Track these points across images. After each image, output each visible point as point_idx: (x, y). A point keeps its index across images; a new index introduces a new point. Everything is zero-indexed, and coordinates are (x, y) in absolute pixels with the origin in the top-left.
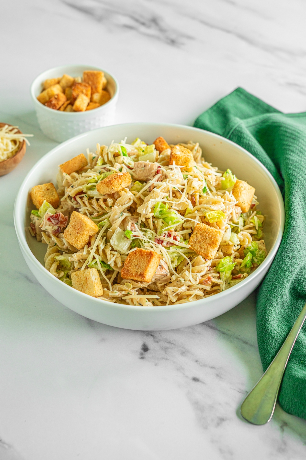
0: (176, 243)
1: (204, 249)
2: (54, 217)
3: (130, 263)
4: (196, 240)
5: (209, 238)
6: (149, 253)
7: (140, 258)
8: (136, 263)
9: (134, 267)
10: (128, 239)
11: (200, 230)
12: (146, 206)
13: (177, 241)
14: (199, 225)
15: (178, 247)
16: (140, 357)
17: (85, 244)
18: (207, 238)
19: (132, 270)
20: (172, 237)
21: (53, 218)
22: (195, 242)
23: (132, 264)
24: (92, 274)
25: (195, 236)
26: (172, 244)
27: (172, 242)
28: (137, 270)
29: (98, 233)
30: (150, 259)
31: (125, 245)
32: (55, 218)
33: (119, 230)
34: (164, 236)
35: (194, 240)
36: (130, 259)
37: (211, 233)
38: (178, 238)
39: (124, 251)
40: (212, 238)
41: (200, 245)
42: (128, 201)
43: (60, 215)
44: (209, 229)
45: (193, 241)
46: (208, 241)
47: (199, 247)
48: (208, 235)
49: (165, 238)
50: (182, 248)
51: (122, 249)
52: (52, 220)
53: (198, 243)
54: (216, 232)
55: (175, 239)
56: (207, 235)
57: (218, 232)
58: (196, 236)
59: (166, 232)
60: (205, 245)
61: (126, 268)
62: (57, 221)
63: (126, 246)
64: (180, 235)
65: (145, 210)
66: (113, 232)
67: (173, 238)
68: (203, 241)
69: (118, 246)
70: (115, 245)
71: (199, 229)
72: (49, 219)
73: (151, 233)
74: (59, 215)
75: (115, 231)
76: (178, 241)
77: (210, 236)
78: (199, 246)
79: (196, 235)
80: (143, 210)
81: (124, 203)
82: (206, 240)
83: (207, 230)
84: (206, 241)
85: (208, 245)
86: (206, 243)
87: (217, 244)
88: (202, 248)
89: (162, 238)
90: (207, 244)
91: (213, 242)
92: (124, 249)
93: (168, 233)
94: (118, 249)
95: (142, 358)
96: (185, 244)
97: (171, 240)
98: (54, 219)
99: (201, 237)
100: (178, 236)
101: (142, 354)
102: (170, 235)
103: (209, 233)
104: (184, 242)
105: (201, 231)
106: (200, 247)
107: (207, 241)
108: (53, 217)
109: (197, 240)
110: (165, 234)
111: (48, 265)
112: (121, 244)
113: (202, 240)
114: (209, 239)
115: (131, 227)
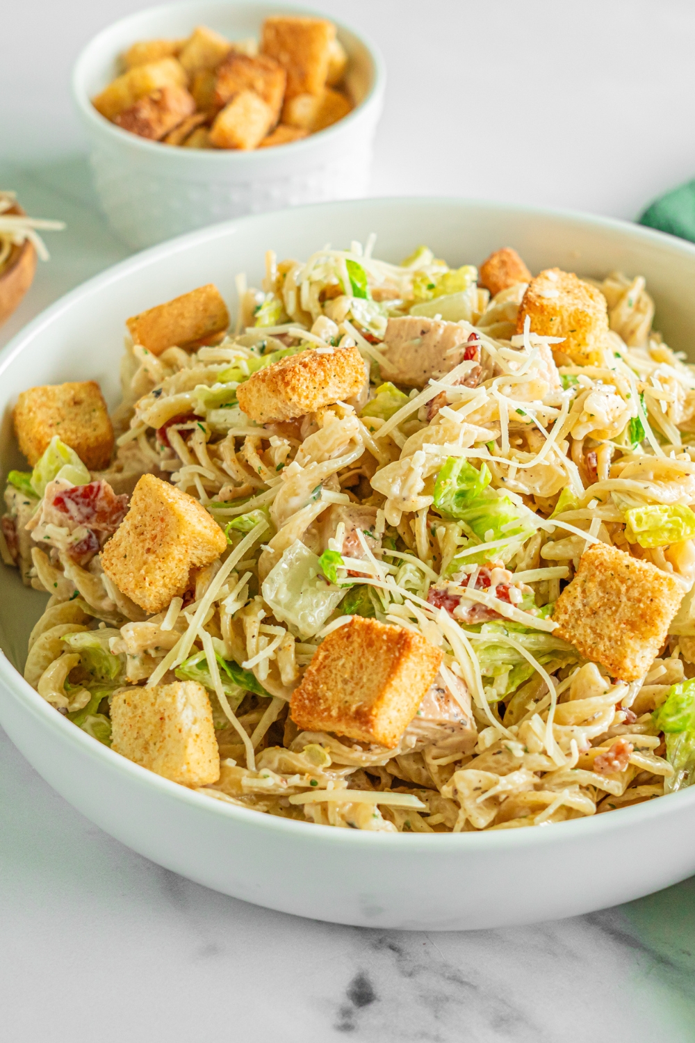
0: (507, 610)
1: (610, 639)
2: (77, 496)
3: (326, 670)
4: (579, 606)
5: (629, 600)
6: (397, 637)
7: (363, 654)
8: (348, 670)
9: (340, 685)
10: (328, 583)
11: (597, 568)
12: (405, 468)
13: (510, 602)
14: (595, 551)
15: (513, 625)
16: (340, 1022)
17: (175, 596)
18: (624, 599)
19: (329, 694)
20: (492, 590)
21: (73, 500)
22: (579, 612)
23: (333, 676)
24: (184, 700)
25: (579, 589)
26: (492, 614)
27: (491, 606)
28: (347, 698)
29: (224, 557)
30: (398, 659)
31: (318, 605)
32: (80, 500)
33: (300, 549)
34: (465, 584)
35: (573, 605)
36: (326, 657)
37: (639, 580)
38: (516, 595)
39: (309, 625)
40: (640, 601)
41: (593, 624)
42: (343, 448)
43: (99, 488)
44: (632, 568)
45: (570, 608)
46: (625, 611)
47: (589, 631)
48: (627, 590)
49: (464, 591)
50: (529, 631)
51: (304, 618)
52: (70, 505)
53: (588, 616)
54: (657, 578)
55: (504, 594)
56: (623, 589)
57: (665, 579)
58: (584, 591)
59: (474, 568)
60: (612, 626)
61: (310, 688)
62: (86, 510)
63: (322, 608)
64: (527, 584)
65: (399, 482)
66: (279, 556)
67: (498, 592)
68: (609, 612)
69: (289, 607)
70: (278, 602)
71: (597, 563)
72: (59, 502)
73: (419, 570)
74: (95, 490)
75: (286, 553)
76: (516, 605)
77: (635, 593)
78: (591, 628)
79: (582, 586)
80: (394, 480)
81: (327, 455)
82: (618, 607)
83: (624, 569)
84: (616, 611)
85: (623, 626)
86: (617, 616)
87: (658, 622)
88: (600, 636)
89: (455, 588)
90: (620, 623)
91: (642, 616)
92: (310, 620)
93: (482, 573)
94: (292, 618)
95: (347, 1028)
96: (538, 617)
97: (489, 597)
98: (77, 503)
99: (601, 594)
100: (517, 586)
101: (346, 1013)
102: (485, 582)
103: (629, 583)
104: (536, 611)
105: (600, 571)
106: (594, 632)
107: (620, 610)
108: (73, 495)
109: (584, 605)
110: (469, 576)
111: (35, 664)
112: (300, 602)
113: (604, 605)
114: (629, 604)
115: (347, 543)
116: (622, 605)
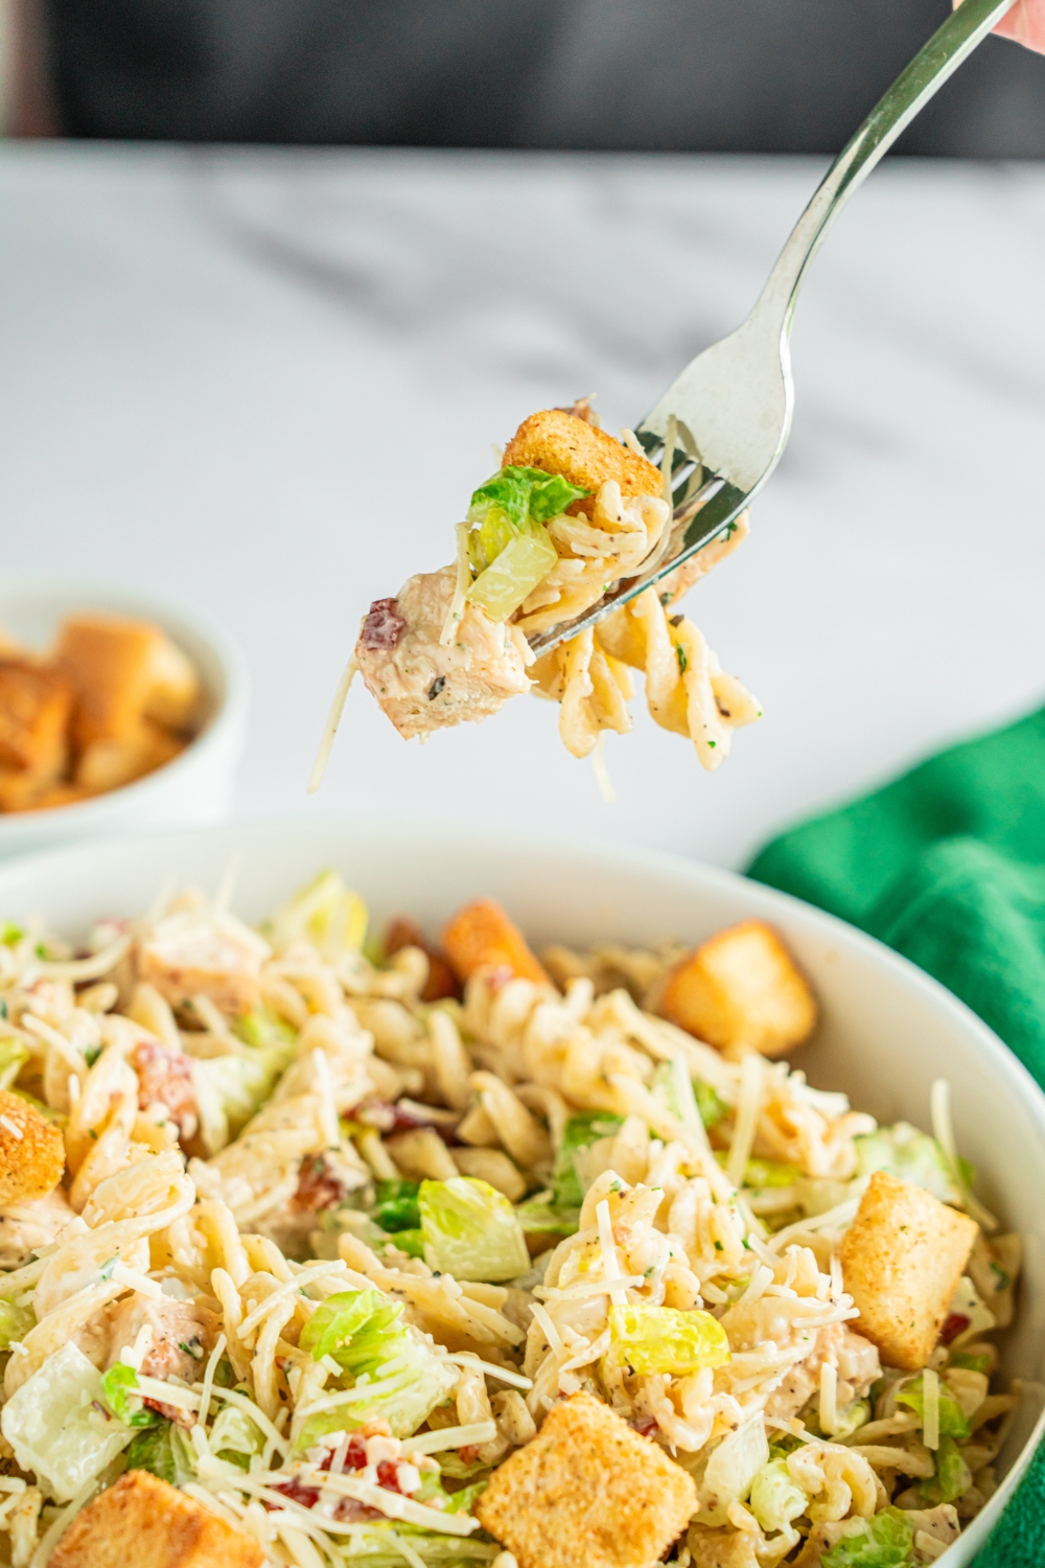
0: (392, 1503)
1: (565, 1552)
4: (530, 1487)
5: (609, 1496)
10: (108, 1417)
11: (572, 1433)
13: (399, 1491)
14: (575, 1407)
15: (405, 1527)
18: (602, 1493)
20: (370, 1473)
22: (527, 1497)
25: (536, 1461)
26: (370, 1512)
27: (368, 1501)
31: (86, 1451)
33: (73, 1357)
34: (326, 1466)
35: (521, 1482)
37: (633, 1470)
38: (409, 1478)
39: (69, 1481)
40: (625, 1502)
41: (545, 1520)
42: (157, 1201)
44: (626, 1447)
45: (514, 1486)
46: (600, 1512)
47: (535, 1530)
48: (610, 1481)
49: (325, 1479)
50: (430, 1534)
51: (61, 1470)
53: (539, 1507)
54: (662, 1472)
55: (388, 1478)
56: (605, 1476)
57: (672, 1477)
58: (542, 1466)
59: (339, 1440)
60: (573, 1531)
63: (93, 1456)
64: (432, 1455)
66: (36, 1363)
67: (380, 1475)
68: (573, 1507)
69: (40, 1449)
70: (24, 1439)
71: (573, 1426)
75: (47, 1363)
76: (409, 1496)
77: (621, 1489)
78: (540, 1526)
79: (542, 1457)
81: (130, 1211)
82: (589, 1503)
83: (613, 1447)
84: (585, 1509)
85: (590, 1535)
86: (585, 1517)
87: (646, 1541)
88: (552, 1544)
89: (310, 1475)
90: (586, 1531)
91: (624, 1528)
92: (72, 1472)
93: (353, 1445)
94: (42, 1468)
96: (447, 1510)
97: (364, 1486)
99: (568, 1477)
100: (410, 1462)
102: (356, 1459)
103: (616, 1470)
104: (442, 1499)
105: (576, 1441)
106: (544, 1534)
107: (592, 1509)
109: (538, 1488)
110: (333, 1452)
112: (60, 1442)
113: (569, 1494)
114: (608, 1503)
115: (150, 1359)
116: (597, 1503)
